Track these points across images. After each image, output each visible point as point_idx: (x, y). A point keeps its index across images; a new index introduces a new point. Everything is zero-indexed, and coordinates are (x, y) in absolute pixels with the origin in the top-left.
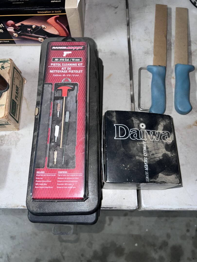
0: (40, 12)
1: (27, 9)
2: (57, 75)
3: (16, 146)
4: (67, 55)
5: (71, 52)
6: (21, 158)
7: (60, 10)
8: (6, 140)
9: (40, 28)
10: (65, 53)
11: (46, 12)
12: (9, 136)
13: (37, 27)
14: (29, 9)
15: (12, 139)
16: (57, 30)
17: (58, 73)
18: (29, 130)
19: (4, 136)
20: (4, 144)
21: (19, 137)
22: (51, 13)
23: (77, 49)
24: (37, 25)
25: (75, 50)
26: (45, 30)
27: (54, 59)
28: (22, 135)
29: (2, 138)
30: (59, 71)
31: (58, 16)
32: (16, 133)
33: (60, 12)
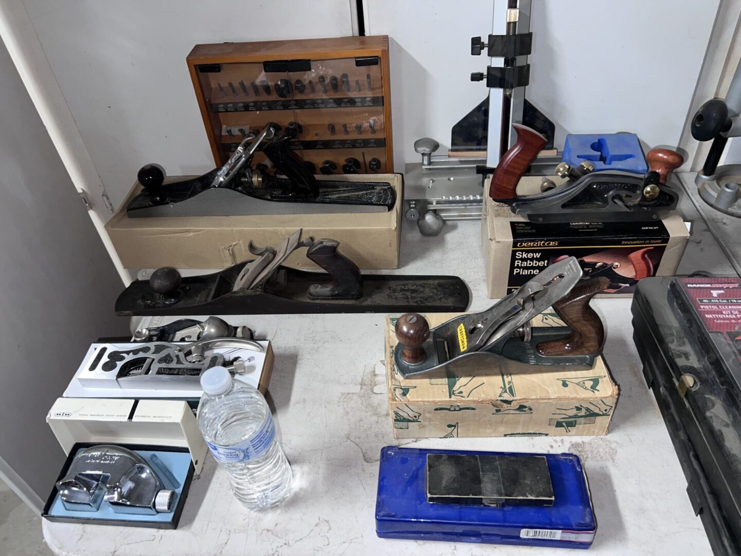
0: (626, 243)
1: (608, 238)
2: (722, 321)
3: (614, 462)
4: (719, 295)
5: (722, 292)
6: (636, 484)
7: (660, 239)
8: (589, 452)
9: (609, 266)
10: (715, 293)
11: (635, 242)
12: (591, 444)
13: (604, 265)
14: (611, 237)
15: (601, 450)
16: (635, 270)
17: (721, 319)
18: (628, 435)
19: (581, 445)
20: (587, 457)
21: (613, 446)
22: (644, 244)
23: (730, 287)
24: (605, 262)
25: (728, 288)
26: (615, 270)
27: (701, 301)
28: (616, 442)
29: (579, 447)
30: (721, 316)
31: (652, 248)
32: (602, 439)
33: (660, 241)
